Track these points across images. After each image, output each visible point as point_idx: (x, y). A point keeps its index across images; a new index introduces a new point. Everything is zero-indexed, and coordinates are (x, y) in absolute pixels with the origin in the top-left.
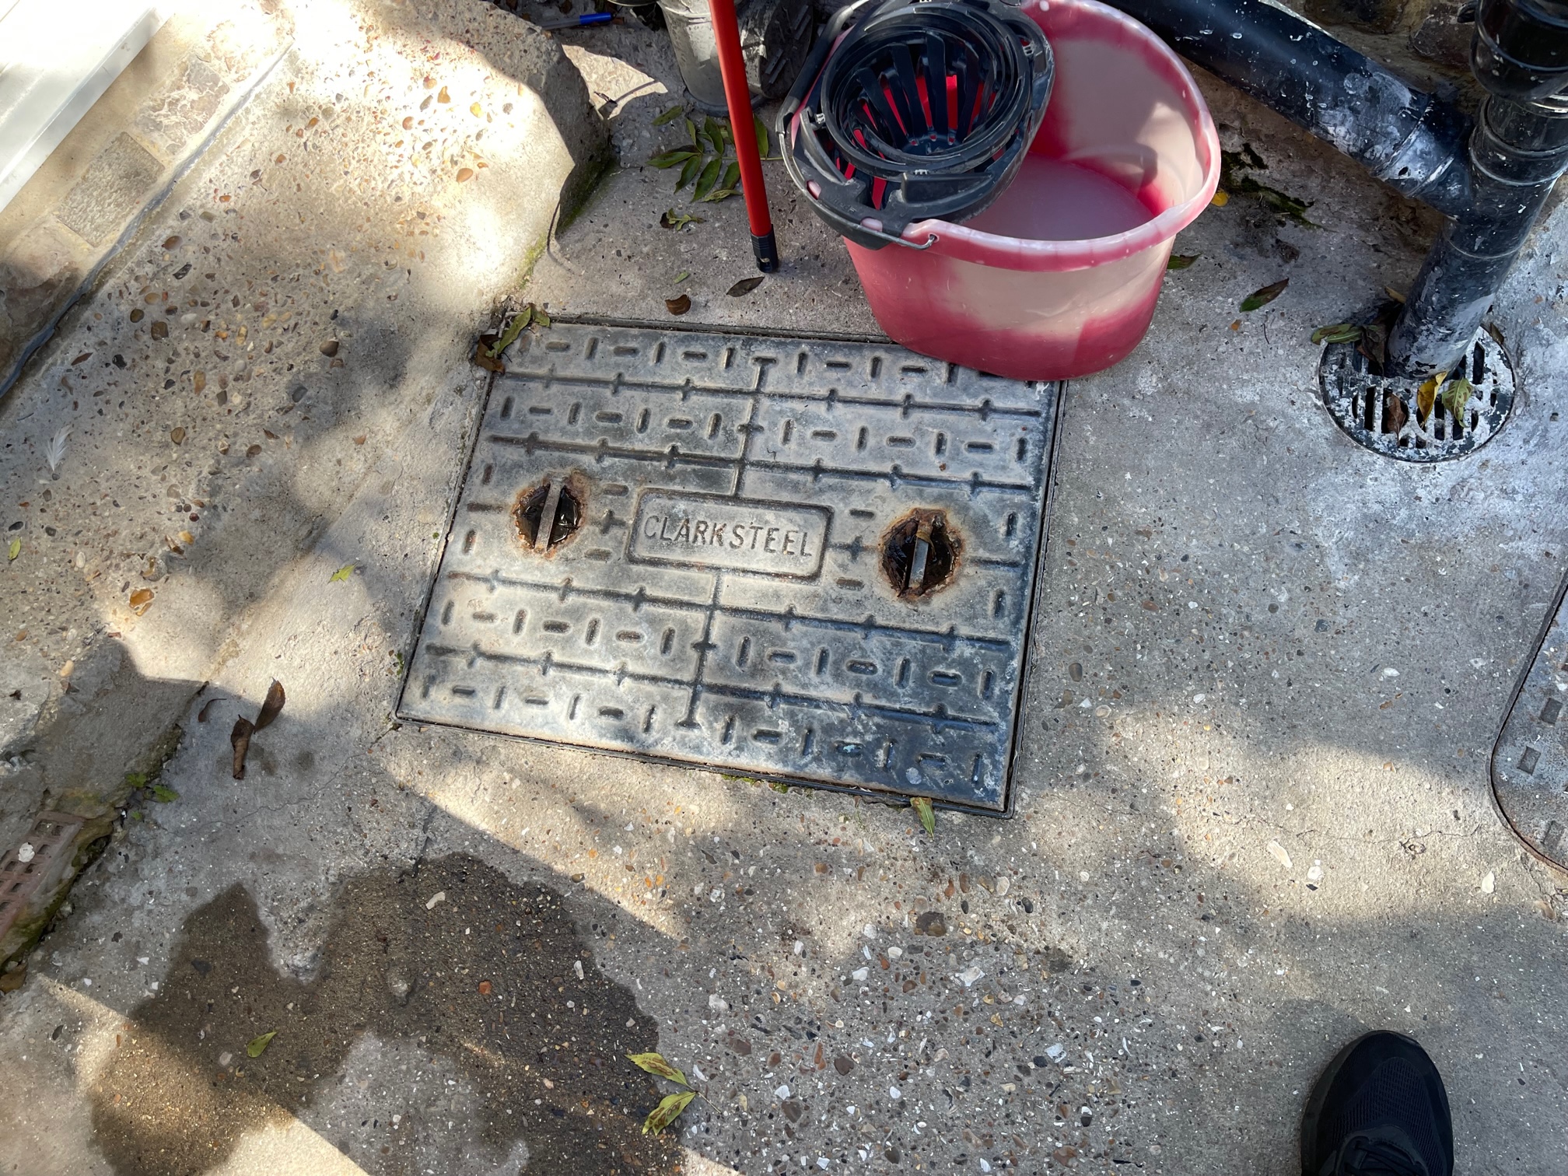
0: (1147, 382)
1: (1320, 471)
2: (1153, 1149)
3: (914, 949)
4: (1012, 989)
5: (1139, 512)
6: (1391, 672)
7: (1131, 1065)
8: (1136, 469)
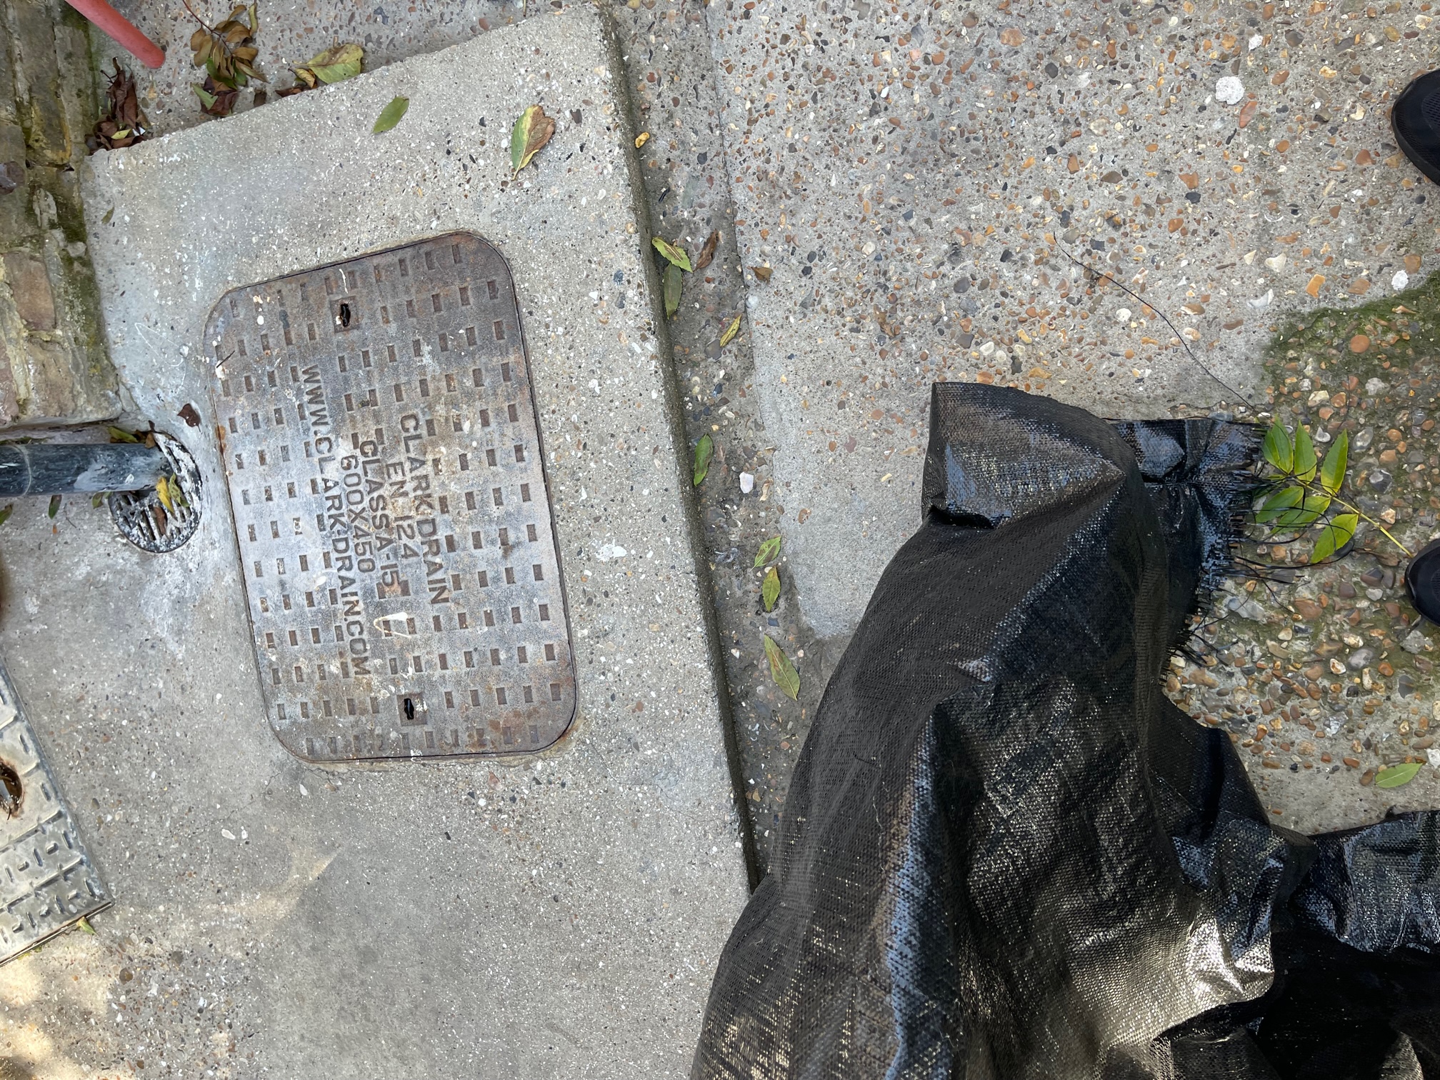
0: (32, 606)
1: (142, 589)
2: (259, 1021)
3: (128, 992)
4: (171, 985)
5: (71, 689)
6: (219, 696)
7: (231, 987)
8: (56, 664)
